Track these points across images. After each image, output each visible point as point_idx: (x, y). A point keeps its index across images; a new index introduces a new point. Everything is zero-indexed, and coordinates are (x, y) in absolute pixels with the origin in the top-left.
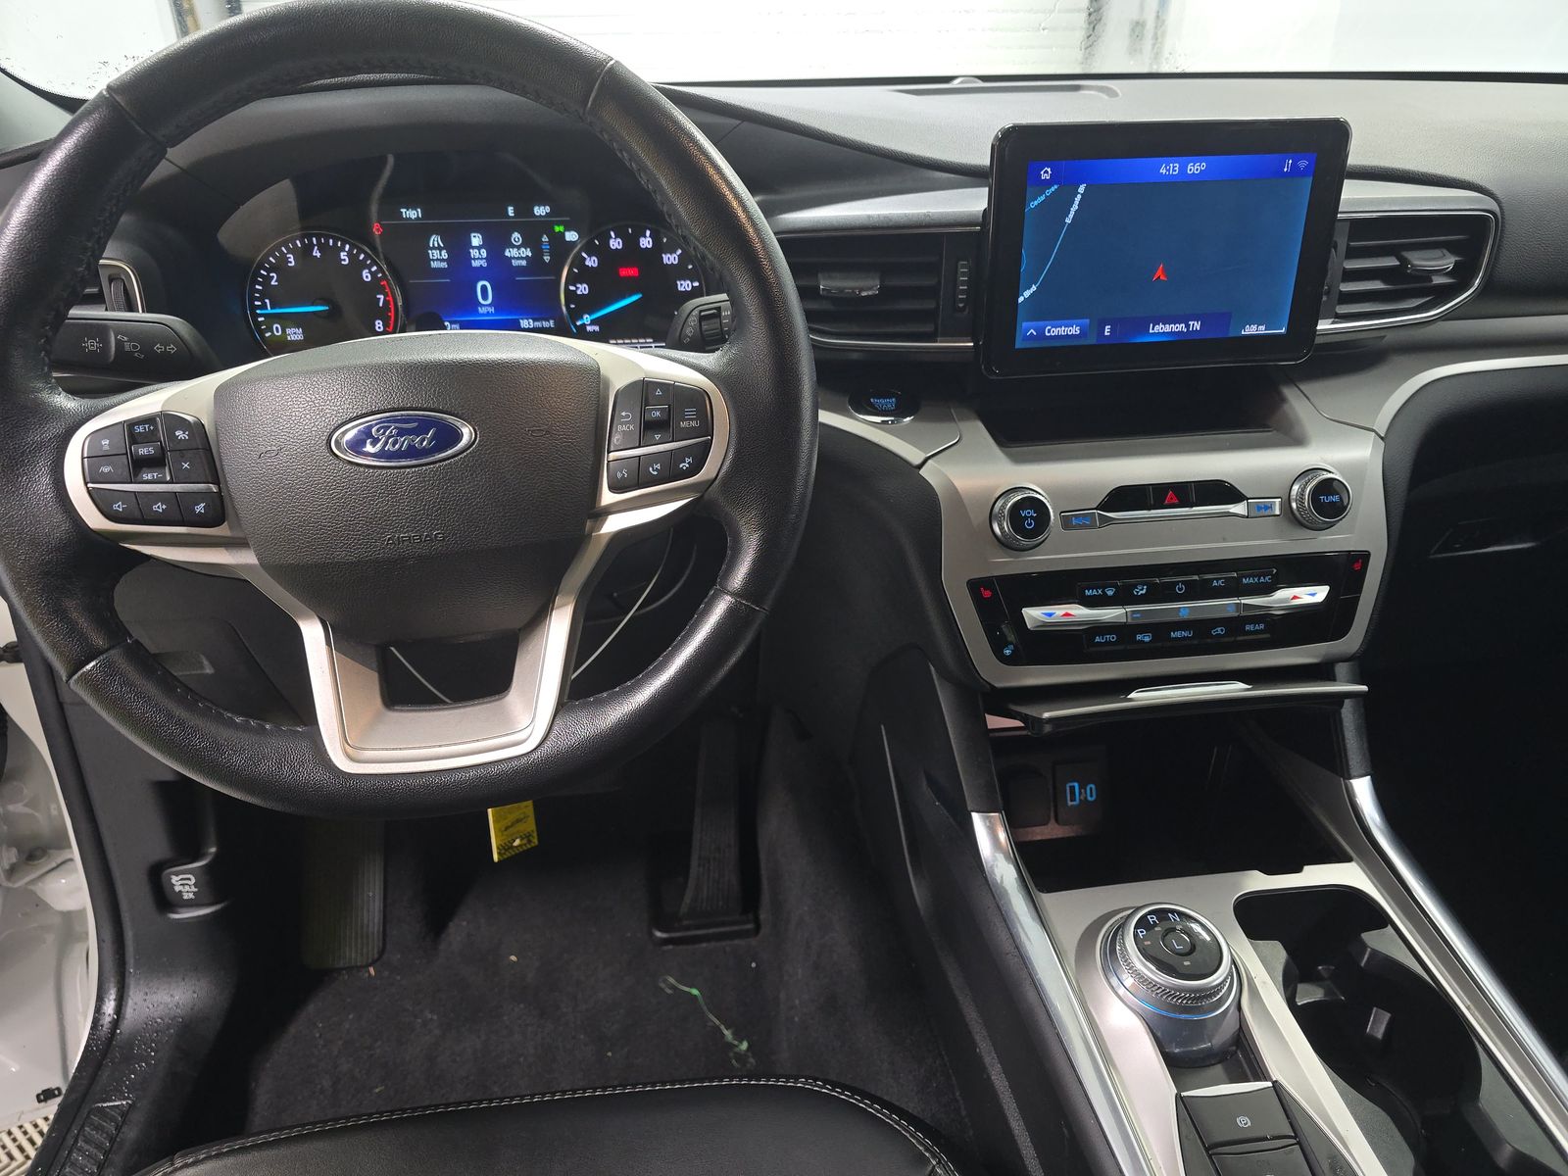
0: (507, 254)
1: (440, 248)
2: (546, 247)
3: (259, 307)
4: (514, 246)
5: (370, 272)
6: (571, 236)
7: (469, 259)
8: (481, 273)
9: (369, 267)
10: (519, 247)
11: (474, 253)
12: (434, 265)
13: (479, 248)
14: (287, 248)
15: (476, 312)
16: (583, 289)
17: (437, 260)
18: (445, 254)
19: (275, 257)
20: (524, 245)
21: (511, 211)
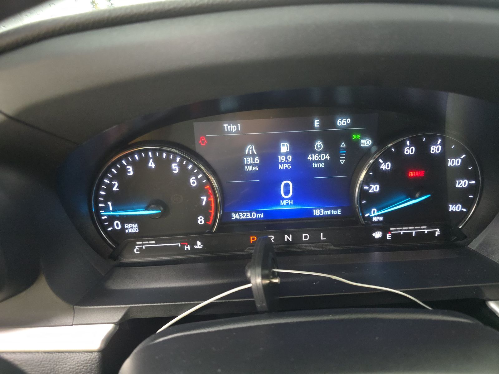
0: (309, 158)
1: (253, 155)
2: (343, 152)
3: (102, 208)
4: (315, 152)
5: (197, 179)
6: (366, 143)
7: (277, 163)
8: (286, 174)
9: (196, 175)
10: (320, 153)
11: (282, 158)
12: (247, 169)
13: (286, 155)
14: (128, 162)
15: (278, 204)
16: (375, 188)
17: (250, 165)
18: (257, 160)
19: (117, 169)
20: (325, 151)
21: (317, 123)
